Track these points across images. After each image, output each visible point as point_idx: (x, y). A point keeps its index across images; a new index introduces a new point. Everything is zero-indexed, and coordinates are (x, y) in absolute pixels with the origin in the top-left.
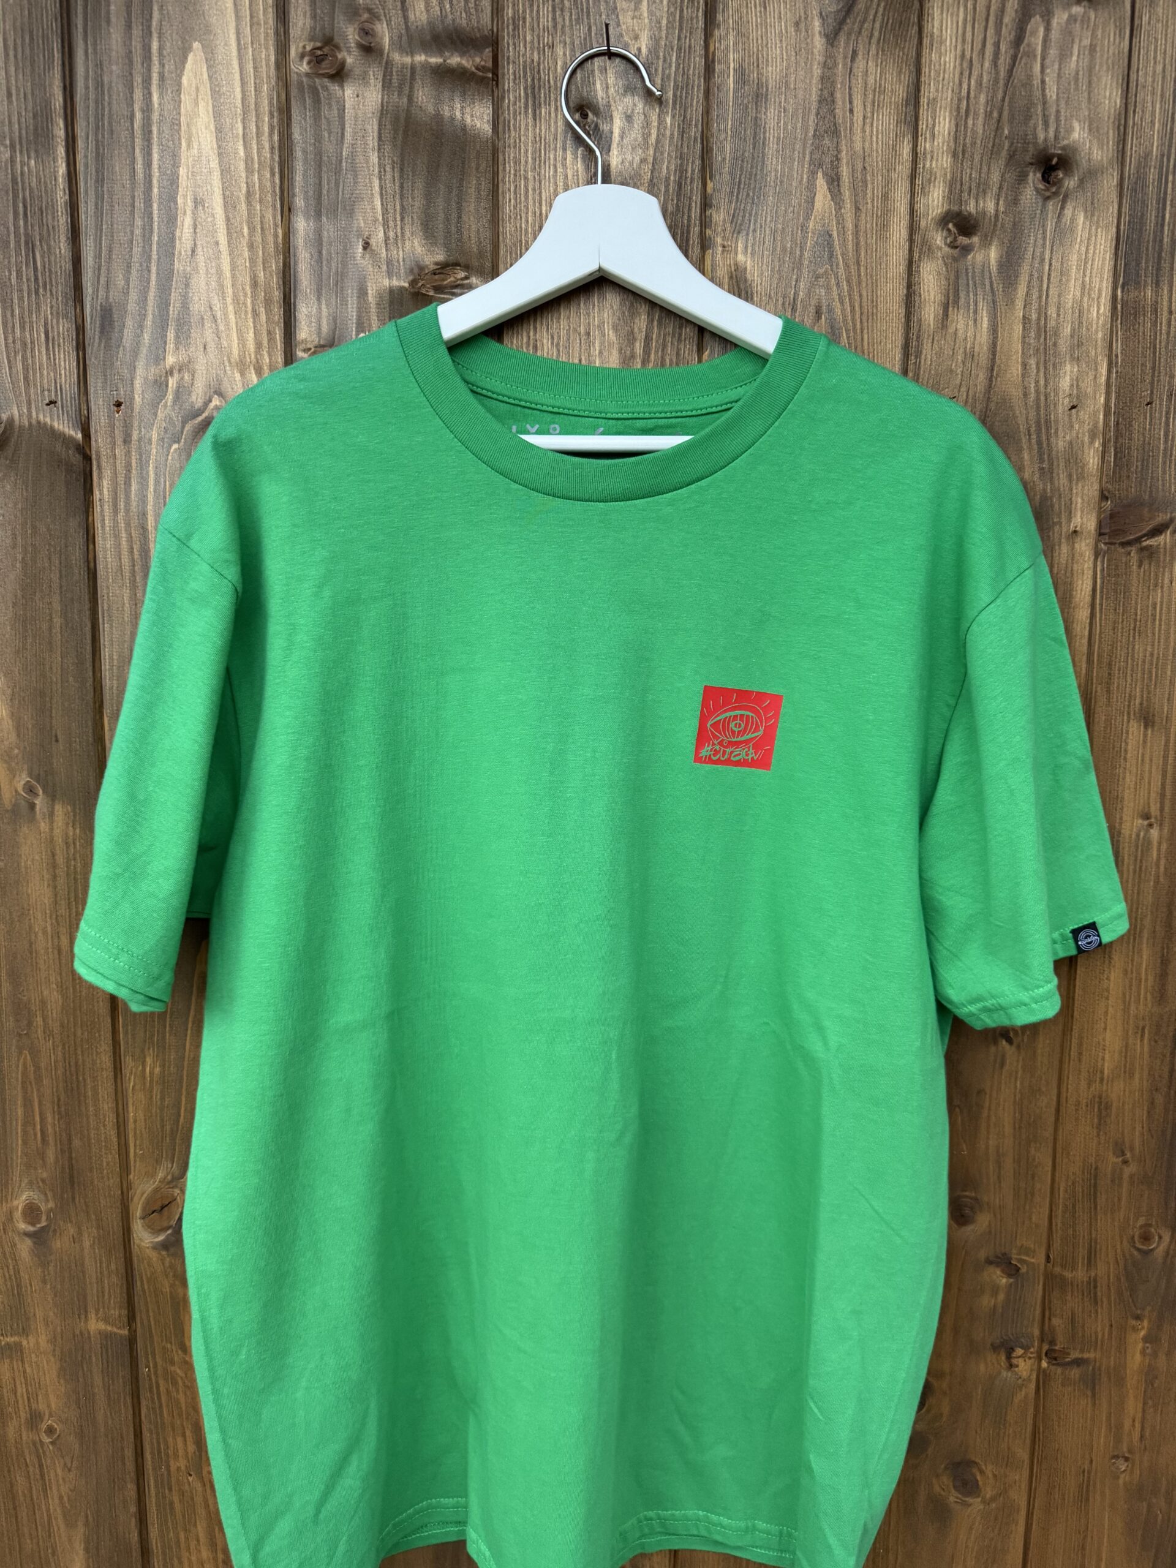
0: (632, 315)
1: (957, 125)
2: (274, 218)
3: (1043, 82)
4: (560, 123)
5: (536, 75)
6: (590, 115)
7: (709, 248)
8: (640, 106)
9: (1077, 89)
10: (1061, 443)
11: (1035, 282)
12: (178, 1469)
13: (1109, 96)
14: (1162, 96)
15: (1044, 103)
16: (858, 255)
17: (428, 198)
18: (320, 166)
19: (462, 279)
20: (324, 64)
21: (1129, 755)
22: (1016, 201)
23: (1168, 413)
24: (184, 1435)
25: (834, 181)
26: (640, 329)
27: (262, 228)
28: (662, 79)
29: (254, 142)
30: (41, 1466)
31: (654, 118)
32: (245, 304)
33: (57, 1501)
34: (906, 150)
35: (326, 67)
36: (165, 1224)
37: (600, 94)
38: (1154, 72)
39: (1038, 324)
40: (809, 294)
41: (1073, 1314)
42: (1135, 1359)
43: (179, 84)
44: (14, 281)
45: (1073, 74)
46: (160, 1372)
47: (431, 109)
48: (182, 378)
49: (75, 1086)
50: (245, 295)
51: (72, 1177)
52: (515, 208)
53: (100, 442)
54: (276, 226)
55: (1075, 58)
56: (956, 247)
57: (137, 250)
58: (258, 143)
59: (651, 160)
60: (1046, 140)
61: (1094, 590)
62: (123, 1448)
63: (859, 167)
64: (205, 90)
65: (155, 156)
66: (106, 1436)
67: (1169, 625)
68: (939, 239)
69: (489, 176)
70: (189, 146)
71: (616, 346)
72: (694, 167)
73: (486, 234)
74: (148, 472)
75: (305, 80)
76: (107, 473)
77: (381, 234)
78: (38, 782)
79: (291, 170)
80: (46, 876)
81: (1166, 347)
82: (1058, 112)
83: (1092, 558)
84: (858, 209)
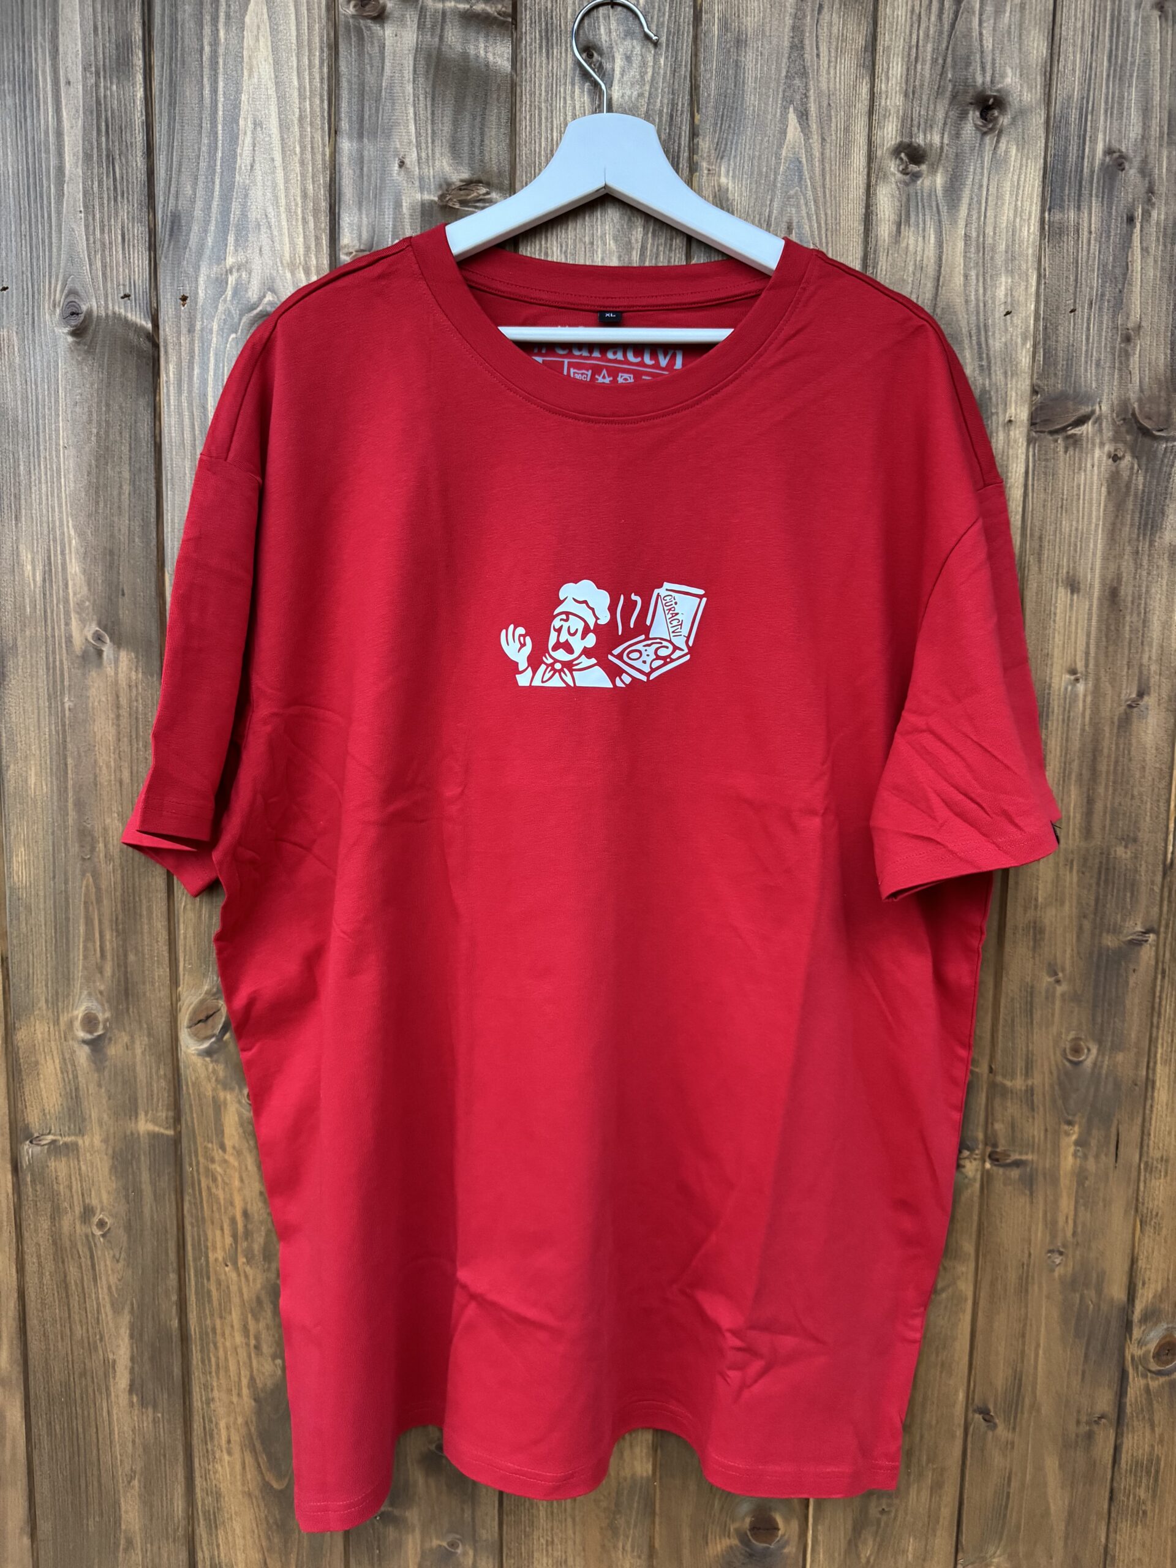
0: (630, 228)
1: (908, 69)
2: (323, 139)
3: (981, 34)
4: (570, 61)
5: (550, 21)
6: (595, 55)
7: (696, 171)
8: (638, 49)
9: (1009, 40)
10: (997, 345)
11: (975, 206)
12: (216, 1260)
13: (1037, 47)
14: (1082, 47)
15: (982, 52)
16: (824, 179)
17: (456, 123)
18: (363, 95)
19: (484, 194)
20: (367, 8)
21: (1057, 618)
22: (958, 135)
23: (1089, 319)
24: (222, 1229)
25: (803, 116)
26: (637, 240)
27: (312, 148)
28: (657, 26)
29: (307, 73)
30: (92, 1257)
31: (650, 59)
32: (296, 212)
33: (105, 1290)
34: (865, 90)
35: (369, 11)
36: (209, 1033)
37: (604, 37)
38: (1075, 27)
39: (978, 240)
40: (782, 212)
41: (1012, 1117)
42: (1068, 1161)
43: (243, 23)
44: (96, 189)
45: (1006, 28)
46: (201, 1170)
47: (459, 48)
48: (240, 276)
49: (132, 905)
50: (296, 205)
51: (126, 990)
52: (530, 133)
53: (167, 331)
54: (324, 145)
55: (1007, 14)
56: (907, 174)
57: (203, 165)
58: (310, 74)
59: (647, 94)
60: (983, 83)
61: (1027, 472)
62: (166, 1240)
63: (825, 104)
64: (266, 28)
65: (221, 84)
66: (152, 1229)
67: (1091, 503)
68: (893, 167)
69: (508, 105)
70: (250, 76)
71: (616, 254)
72: (683, 101)
73: (505, 156)
74: (209, 359)
75: (351, 21)
76: (173, 358)
77: (415, 155)
78: (105, 630)
79: (338, 97)
80: (112, 716)
81: (1087, 262)
82: (994, 60)
83: (1025, 444)
84: (823, 139)
